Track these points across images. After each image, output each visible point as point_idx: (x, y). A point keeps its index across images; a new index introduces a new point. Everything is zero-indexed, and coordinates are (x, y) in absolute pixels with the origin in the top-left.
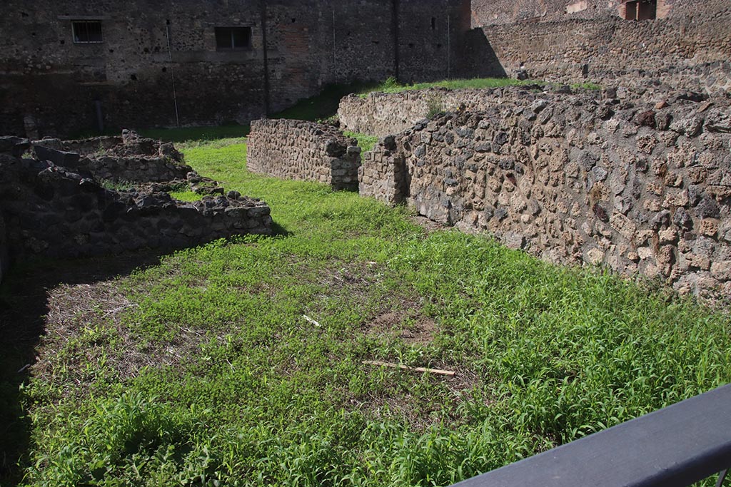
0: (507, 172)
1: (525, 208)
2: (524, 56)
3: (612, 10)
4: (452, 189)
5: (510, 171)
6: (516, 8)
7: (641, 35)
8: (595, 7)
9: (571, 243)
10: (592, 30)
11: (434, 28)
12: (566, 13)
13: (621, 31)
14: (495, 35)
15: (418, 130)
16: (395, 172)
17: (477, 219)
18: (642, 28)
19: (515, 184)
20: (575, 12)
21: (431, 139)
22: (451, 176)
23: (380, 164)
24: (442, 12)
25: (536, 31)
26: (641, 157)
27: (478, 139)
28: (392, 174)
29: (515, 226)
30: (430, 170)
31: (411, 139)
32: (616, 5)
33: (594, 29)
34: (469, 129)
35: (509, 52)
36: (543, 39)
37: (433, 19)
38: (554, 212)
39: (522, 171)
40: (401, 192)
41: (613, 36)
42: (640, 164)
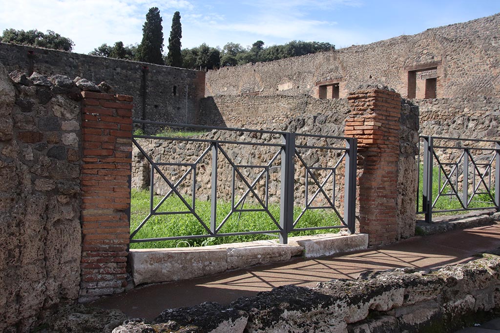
0: (201, 165)
1: (209, 181)
2: (244, 120)
3: (310, 91)
4: (174, 177)
5: (203, 164)
6: (241, 84)
7: (324, 109)
8: (298, 87)
9: (228, 194)
10: (292, 104)
11: (175, 94)
12: (277, 90)
13: (311, 105)
14: (223, 103)
15: (157, 147)
16: (143, 172)
17: (187, 191)
18: (325, 104)
19: (205, 170)
20: (284, 90)
21: (164, 151)
22: (174, 170)
23: (134, 168)
24: (182, 83)
25: (253, 102)
26: (253, 151)
27: (188, 149)
28: (142, 172)
29: (205, 190)
30: (163, 168)
31: (153, 153)
32: (312, 87)
33: (294, 103)
34: (184, 145)
35: (233, 116)
36: (258, 108)
37: (175, 88)
38: (221, 181)
39: (208, 163)
40: (146, 183)
41: (306, 108)
42: (252, 154)
